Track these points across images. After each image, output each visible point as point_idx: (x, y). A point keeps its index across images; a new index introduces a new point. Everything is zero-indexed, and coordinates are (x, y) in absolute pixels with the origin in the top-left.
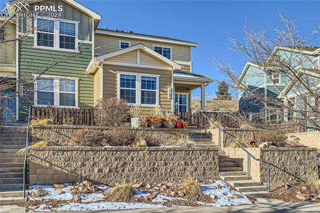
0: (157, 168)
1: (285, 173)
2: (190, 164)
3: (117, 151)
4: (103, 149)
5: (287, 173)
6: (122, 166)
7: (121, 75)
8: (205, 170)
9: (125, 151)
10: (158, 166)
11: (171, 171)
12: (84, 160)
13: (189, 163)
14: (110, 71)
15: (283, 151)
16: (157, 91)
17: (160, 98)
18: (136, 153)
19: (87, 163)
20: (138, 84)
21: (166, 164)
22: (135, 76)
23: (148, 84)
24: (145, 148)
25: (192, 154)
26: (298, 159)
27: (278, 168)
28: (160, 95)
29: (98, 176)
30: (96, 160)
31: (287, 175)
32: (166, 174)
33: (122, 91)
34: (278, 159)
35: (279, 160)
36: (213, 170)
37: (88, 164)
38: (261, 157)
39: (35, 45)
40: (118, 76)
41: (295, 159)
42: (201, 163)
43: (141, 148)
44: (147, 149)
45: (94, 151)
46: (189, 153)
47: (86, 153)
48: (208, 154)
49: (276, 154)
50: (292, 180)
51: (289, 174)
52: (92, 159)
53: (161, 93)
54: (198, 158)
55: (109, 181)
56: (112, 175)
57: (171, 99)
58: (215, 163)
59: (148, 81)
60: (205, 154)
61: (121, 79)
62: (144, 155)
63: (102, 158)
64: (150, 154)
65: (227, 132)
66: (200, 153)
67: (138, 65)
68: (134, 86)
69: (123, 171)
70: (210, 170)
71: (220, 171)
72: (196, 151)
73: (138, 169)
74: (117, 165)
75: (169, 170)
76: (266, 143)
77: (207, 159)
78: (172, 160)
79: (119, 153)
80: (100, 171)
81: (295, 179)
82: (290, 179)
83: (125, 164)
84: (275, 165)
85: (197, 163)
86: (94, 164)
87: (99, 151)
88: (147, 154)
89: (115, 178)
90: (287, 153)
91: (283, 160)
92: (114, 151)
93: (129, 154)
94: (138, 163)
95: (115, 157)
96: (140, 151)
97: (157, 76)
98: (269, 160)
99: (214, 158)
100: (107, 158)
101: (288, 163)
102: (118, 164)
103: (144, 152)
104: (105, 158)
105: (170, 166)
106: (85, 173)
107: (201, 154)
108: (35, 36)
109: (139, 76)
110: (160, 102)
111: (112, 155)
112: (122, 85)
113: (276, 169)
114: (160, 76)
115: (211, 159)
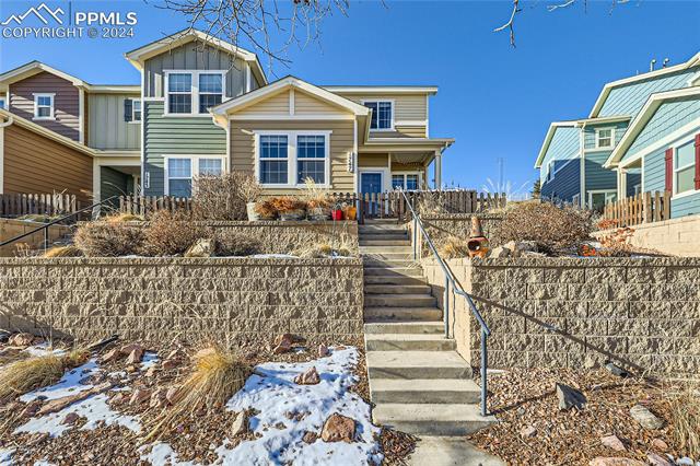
0: (199, 308)
1: (569, 341)
2: (283, 300)
3: (111, 266)
4: (79, 262)
5: (576, 340)
6: (119, 301)
7: (261, 137)
8: (321, 314)
9: (129, 266)
10: (202, 302)
11: (233, 315)
12: (43, 285)
13: (281, 296)
14: (243, 131)
15: (560, 269)
16: (327, 159)
17: (331, 172)
18: (153, 272)
19: (48, 292)
20: (292, 150)
21: (222, 298)
22: (286, 137)
23: (310, 149)
24: (172, 260)
25: (290, 273)
26: (622, 294)
27: (539, 322)
28: (332, 166)
29: (67, 323)
30: (68, 286)
31: (576, 349)
32: (220, 324)
33: (263, 164)
34: (540, 294)
35: (546, 296)
36: (345, 317)
37: (51, 294)
38: (476, 287)
39: (166, 113)
40: (257, 138)
41: (611, 294)
42: (313, 298)
43: (163, 261)
44: (175, 262)
45: (62, 266)
46: (282, 271)
47: (47, 271)
48: (333, 274)
49: (533, 279)
50: (597, 366)
51: (585, 344)
52: (59, 284)
53: (335, 162)
54: (307, 284)
55: (91, 332)
56: (99, 321)
57: (353, 172)
58: (352, 299)
59: (309, 144)
60: (324, 275)
61: (262, 144)
62: (169, 275)
63: (79, 282)
64: (185, 273)
65: (433, 223)
66: (311, 271)
67: (292, 117)
68: (284, 153)
69: (123, 312)
70: (337, 317)
71: (366, 320)
72: (301, 266)
73: (156, 309)
74: (109, 299)
75: (228, 312)
76: (511, 245)
77: (329, 287)
78: (238, 288)
79: (115, 270)
80: (73, 310)
81: (607, 362)
82: (589, 363)
83: (127, 295)
84: (529, 312)
85: (302, 298)
86: (62, 296)
87: (74, 266)
88: (176, 274)
89: (105, 327)
90: (576, 274)
91: (560, 297)
92: (105, 266)
93: (137, 274)
94: (155, 294)
95: (106, 280)
96: (161, 266)
97: (327, 134)
98: (504, 296)
99: (349, 285)
100: (88, 283)
101: (580, 309)
102: (111, 296)
103: (171, 268)
104: (84, 282)
105: (230, 304)
106: (43, 313)
107: (313, 275)
108: (166, 99)
109: (292, 136)
110: (332, 178)
111: (101, 275)
112: (264, 153)
113: (533, 326)
114: (331, 132)
115: (341, 289)
